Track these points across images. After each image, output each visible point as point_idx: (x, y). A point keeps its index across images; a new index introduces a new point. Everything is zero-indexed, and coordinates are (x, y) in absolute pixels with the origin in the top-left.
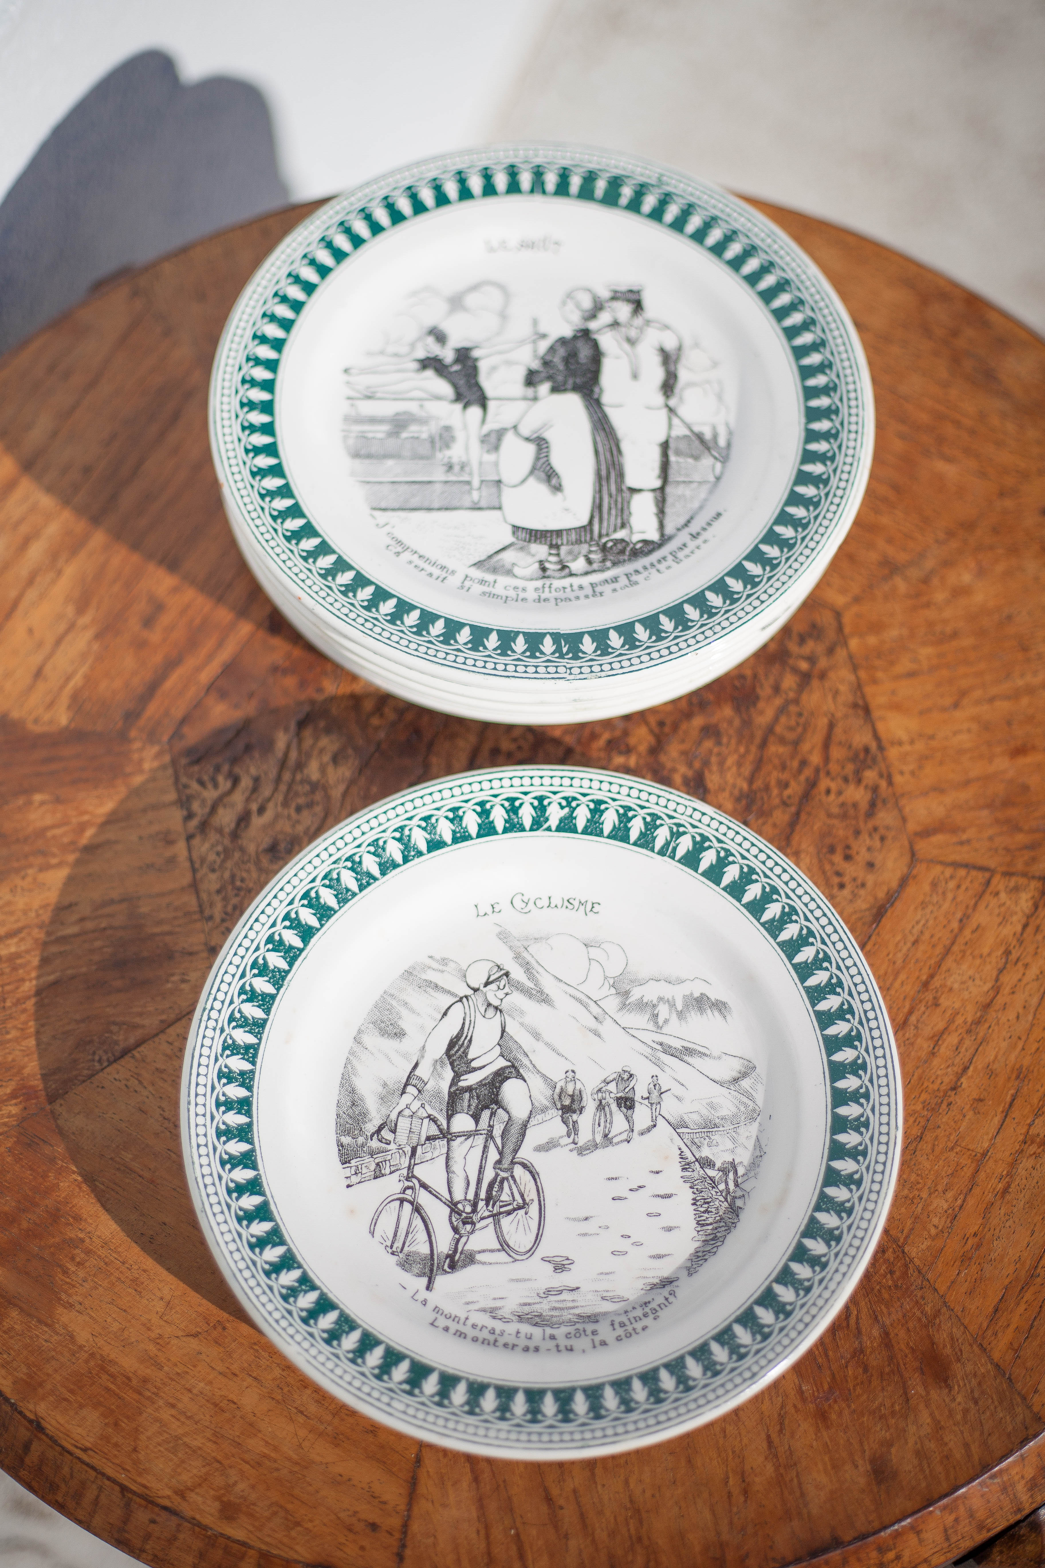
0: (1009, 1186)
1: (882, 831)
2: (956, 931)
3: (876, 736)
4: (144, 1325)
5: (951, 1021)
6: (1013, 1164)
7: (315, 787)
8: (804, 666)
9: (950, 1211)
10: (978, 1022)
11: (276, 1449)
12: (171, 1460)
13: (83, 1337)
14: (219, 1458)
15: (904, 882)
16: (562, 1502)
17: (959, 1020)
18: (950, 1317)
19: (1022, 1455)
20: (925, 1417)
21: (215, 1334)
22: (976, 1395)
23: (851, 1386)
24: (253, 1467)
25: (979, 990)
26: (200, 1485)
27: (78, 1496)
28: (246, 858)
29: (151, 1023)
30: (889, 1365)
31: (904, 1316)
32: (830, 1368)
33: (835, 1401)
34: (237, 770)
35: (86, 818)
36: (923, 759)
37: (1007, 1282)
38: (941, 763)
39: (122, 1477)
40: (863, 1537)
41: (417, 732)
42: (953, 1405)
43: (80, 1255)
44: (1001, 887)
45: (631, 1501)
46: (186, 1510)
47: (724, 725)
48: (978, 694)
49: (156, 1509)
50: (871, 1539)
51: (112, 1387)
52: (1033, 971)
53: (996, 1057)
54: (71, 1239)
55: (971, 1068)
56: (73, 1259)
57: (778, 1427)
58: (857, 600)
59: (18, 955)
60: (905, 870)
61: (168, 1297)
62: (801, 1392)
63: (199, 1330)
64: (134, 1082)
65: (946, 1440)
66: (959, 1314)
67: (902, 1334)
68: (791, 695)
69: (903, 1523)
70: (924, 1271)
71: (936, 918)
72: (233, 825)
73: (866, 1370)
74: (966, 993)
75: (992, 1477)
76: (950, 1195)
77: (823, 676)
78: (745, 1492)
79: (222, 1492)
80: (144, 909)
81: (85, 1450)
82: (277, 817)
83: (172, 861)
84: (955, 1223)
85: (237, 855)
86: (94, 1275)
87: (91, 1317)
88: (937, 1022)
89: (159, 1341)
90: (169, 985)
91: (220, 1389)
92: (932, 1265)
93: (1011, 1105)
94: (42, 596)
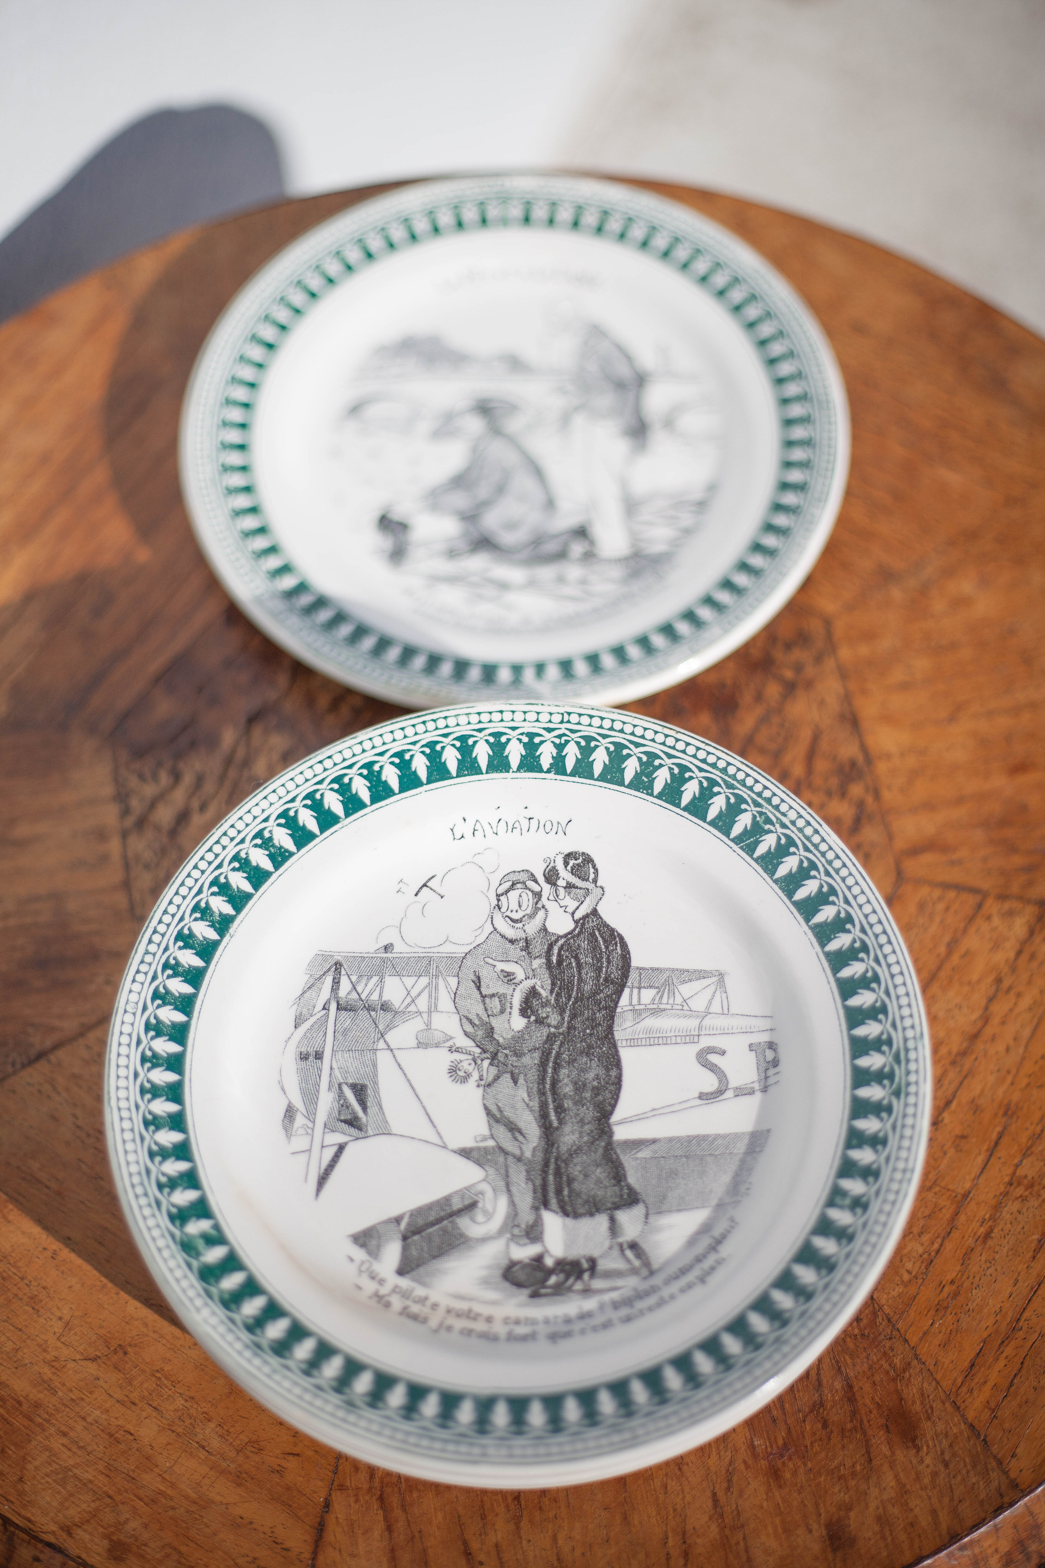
0: (991, 1230)
1: (866, 847)
2: (943, 955)
3: (864, 748)
4: (40, 1346)
6: (997, 1207)
8: (789, 674)
9: (926, 1256)
10: (964, 1053)
11: (173, 1485)
12: (59, 1493)
14: (111, 1492)
16: (482, 1557)
17: (943, 1050)
18: (921, 1371)
19: (995, 1526)
20: (889, 1479)
21: (115, 1358)
22: (947, 1457)
23: (808, 1442)
24: (146, 1504)
25: (968, 1017)
26: (88, 1521)
29: (69, 1026)
30: (851, 1421)
31: (870, 1368)
32: (785, 1421)
33: (790, 1459)
34: (180, 766)
35: (18, 811)
36: (914, 774)
37: (985, 1334)
38: (933, 779)
42: (921, 1468)
44: (994, 911)
45: (558, 1559)
46: (73, 1549)
48: (975, 707)
49: (40, 1545)
52: (1027, 1000)
53: (982, 1091)
55: (955, 1103)
57: (725, 1485)
58: (849, 607)
60: (890, 889)
61: (67, 1318)
62: (752, 1447)
63: (99, 1354)
64: (47, 1088)
65: (912, 1504)
66: (931, 1367)
67: (867, 1387)
68: (774, 704)
70: (893, 1320)
72: (171, 823)
73: (825, 1425)
74: (952, 1023)
75: (963, 1548)
76: (926, 1238)
77: (809, 684)
78: (686, 1555)
79: (112, 1529)
80: (72, 907)
83: (104, 859)
84: (931, 1269)
89: (55, 1364)
90: (93, 987)
91: (116, 1418)
92: (903, 1313)
93: (997, 1143)
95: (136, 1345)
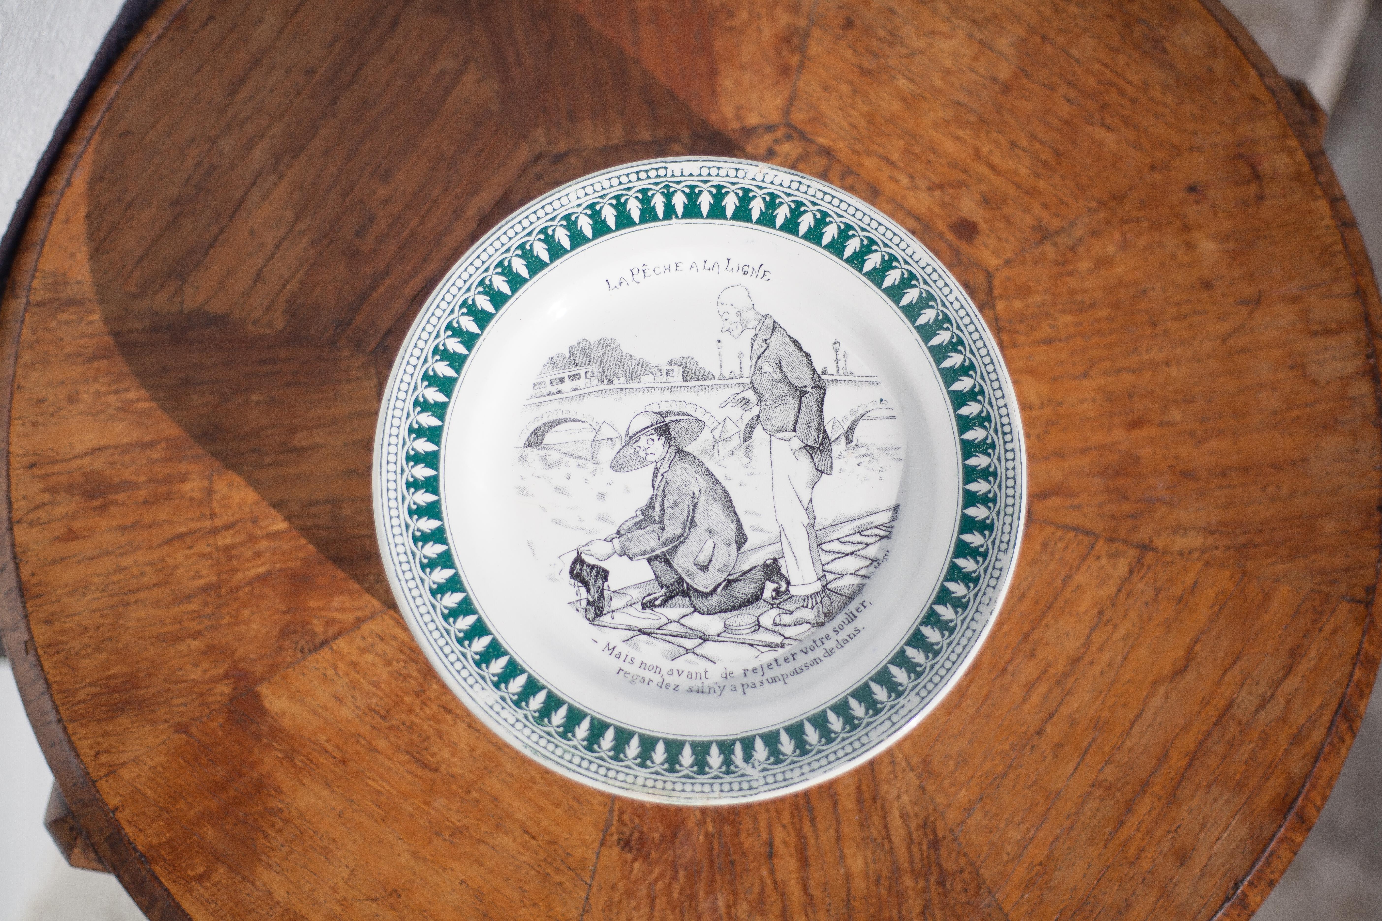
0: (1074, 823)
2: (1058, 589)
4: (331, 887)
5: (1044, 672)
6: (1081, 804)
9: (1022, 842)
10: (1066, 675)
13: (280, 894)
17: (1051, 672)
21: (391, 900)
25: (1073, 644)
29: (347, 619)
35: (297, 421)
36: (1050, 423)
37: (1062, 906)
38: (1065, 430)
43: (279, 823)
44: (1103, 551)
48: (1106, 364)
52: (1121, 632)
53: (1078, 708)
54: (272, 809)
55: (1055, 716)
58: (1008, 263)
59: (232, 547)
61: (352, 866)
63: (378, 895)
64: (331, 672)
70: (993, 892)
71: (1042, 576)
74: (1060, 648)
76: (1024, 827)
80: (346, 512)
84: (1025, 852)
86: (291, 842)
87: (287, 878)
88: (1031, 670)
89: (344, 903)
92: (1000, 887)
93: (1086, 751)
94: (264, 198)
95: (407, 890)
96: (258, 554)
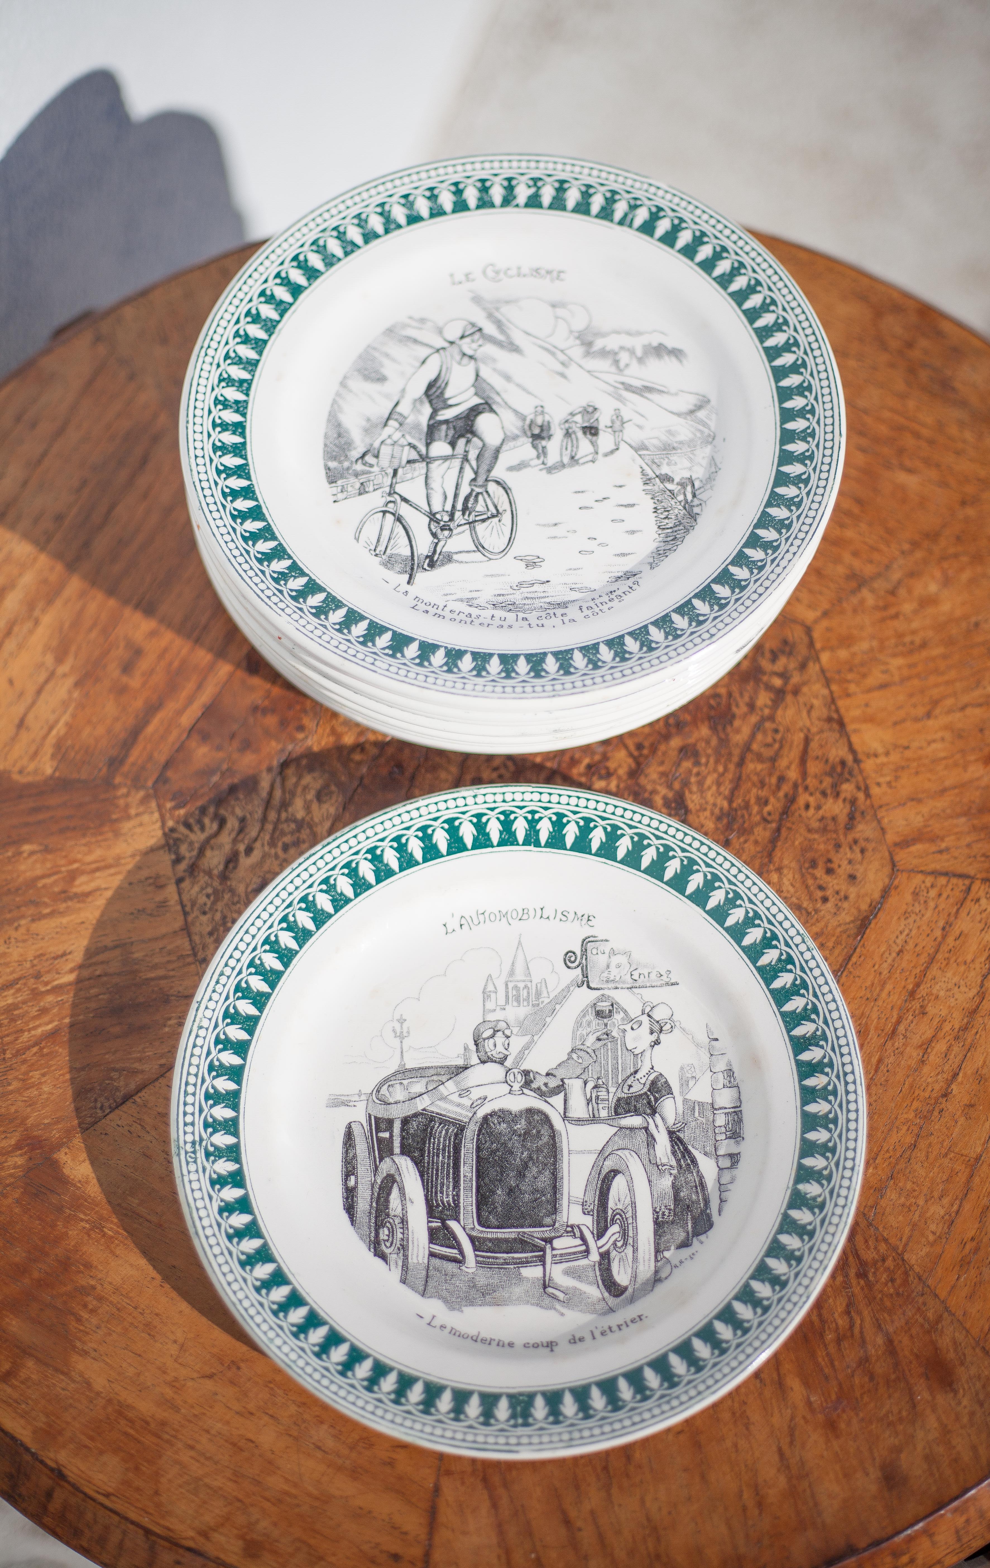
1: (862, 843)
2: (939, 939)
3: (852, 750)
4: (159, 1368)
5: (939, 1028)
7: (300, 825)
8: (777, 682)
9: (947, 1217)
10: (965, 1029)
11: (295, 1485)
12: (193, 1501)
13: (99, 1383)
14: (240, 1497)
15: (885, 893)
16: (580, 1524)
17: (947, 1027)
18: (952, 1322)
20: (932, 1422)
21: (230, 1374)
22: (981, 1397)
23: (858, 1394)
24: (274, 1504)
25: (965, 996)
26: (222, 1525)
27: (102, 1541)
28: (236, 899)
30: (894, 1372)
31: (907, 1323)
32: (837, 1378)
33: (844, 1411)
34: (222, 812)
35: (75, 866)
36: (899, 769)
38: (917, 773)
39: (145, 1521)
40: (877, 1543)
41: (400, 766)
42: (959, 1409)
43: (92, 1302)
44: (981, 893)
45: (648, 1519)
46: (210, 1549)
47: (701, 746)
48: (949, 702)
49: (181, 1551)
50: (884, 1545)
51: (132, 1432)
53: (985, 1062)
54: (82, 1287)
55: (961, 1075)
56: (85, 1306)
57: (788, 1440)
58: (826, 614)
59: (15, 1006)
60: (887, 881)
61: (181, 1340)
62: (809, 1404)
63: (214, 1371)
64: (136, 1128)
65: (954, 1443)
66: (961, 1318)
67: (906, 1341)
68: (767, 712)
69: (917, 1528)
70: (924, 1278)
71: (919, 927)
72: (221, 867)
73: (872, 1378)
74: (952, 1000)
76: (946, 1201)
77: (796, 692)
78: (760, 1505)
79: (245, 1530)
80: (137, 955)
81: (107, 1495)
82: (265, 856)
83: (163, 905)
84: (952, 1228)
85: (227, 896)
86: (107, 1322)
87: (107, 1364)
88: (924, 1030)
89: (175, 1384)
90: (167, 1029)
91: (237, 1428)
92: (931, 1271)
94: (20, 647)
95: (247, 1360)
96: (44, 1011)
